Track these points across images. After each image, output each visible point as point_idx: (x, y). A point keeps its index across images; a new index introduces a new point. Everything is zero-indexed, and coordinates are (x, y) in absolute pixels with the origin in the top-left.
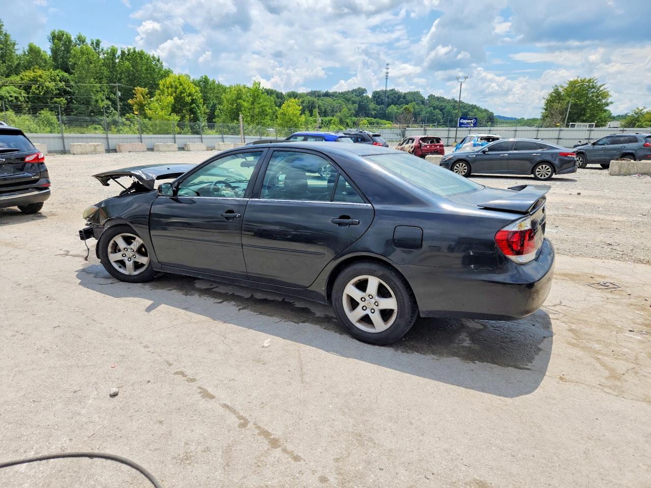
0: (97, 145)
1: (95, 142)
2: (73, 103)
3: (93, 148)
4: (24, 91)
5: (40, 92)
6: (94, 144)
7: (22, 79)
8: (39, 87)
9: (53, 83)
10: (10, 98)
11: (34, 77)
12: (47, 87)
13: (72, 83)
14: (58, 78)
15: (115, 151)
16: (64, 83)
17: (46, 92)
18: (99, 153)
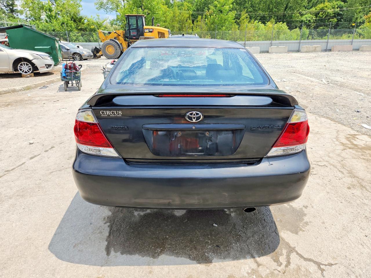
0: (318, 47)
1: (317, 45)
2: (341, 21)
3: (314, 48)
4: (315, 16)
5: (323, 16)
6: (315, 46)
7: (316, 9)
8: (323, 13)
9: (333, 10)
10: (306, 21)
11: (322, 8)
12: (328, 13)
13: (345, 9)
14: (336, 6)
15: (330, 50)
16: (339, 9)
17: (327, 16)
18: (317, 51)
